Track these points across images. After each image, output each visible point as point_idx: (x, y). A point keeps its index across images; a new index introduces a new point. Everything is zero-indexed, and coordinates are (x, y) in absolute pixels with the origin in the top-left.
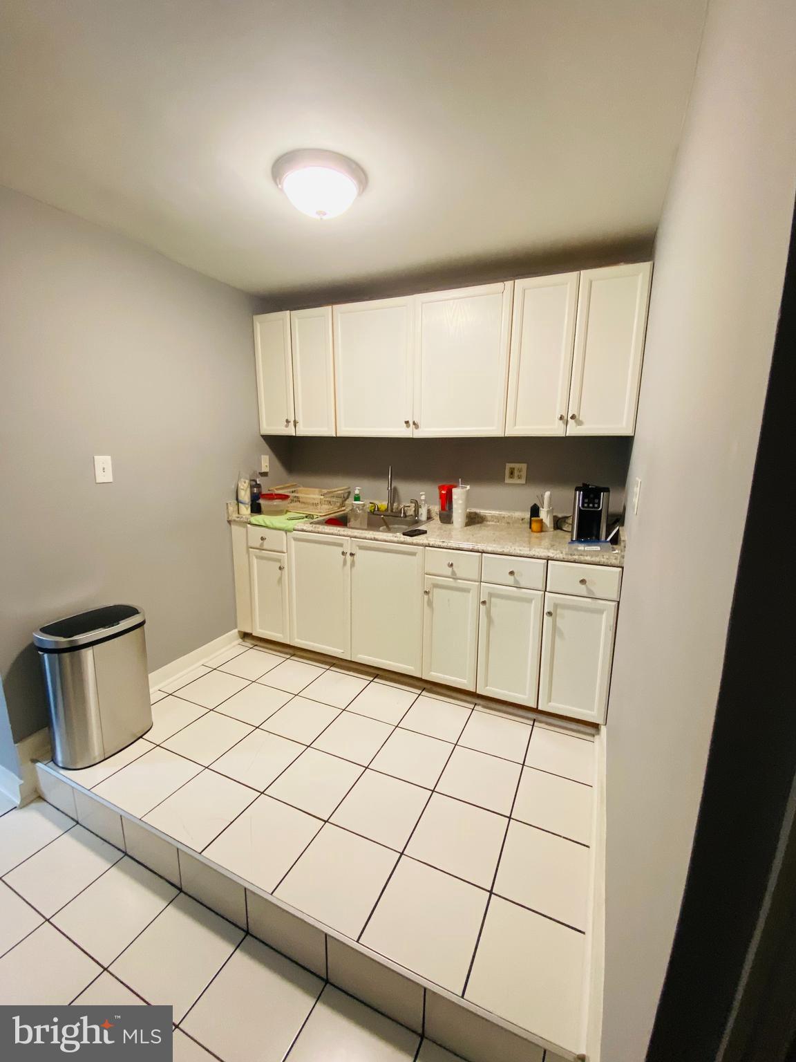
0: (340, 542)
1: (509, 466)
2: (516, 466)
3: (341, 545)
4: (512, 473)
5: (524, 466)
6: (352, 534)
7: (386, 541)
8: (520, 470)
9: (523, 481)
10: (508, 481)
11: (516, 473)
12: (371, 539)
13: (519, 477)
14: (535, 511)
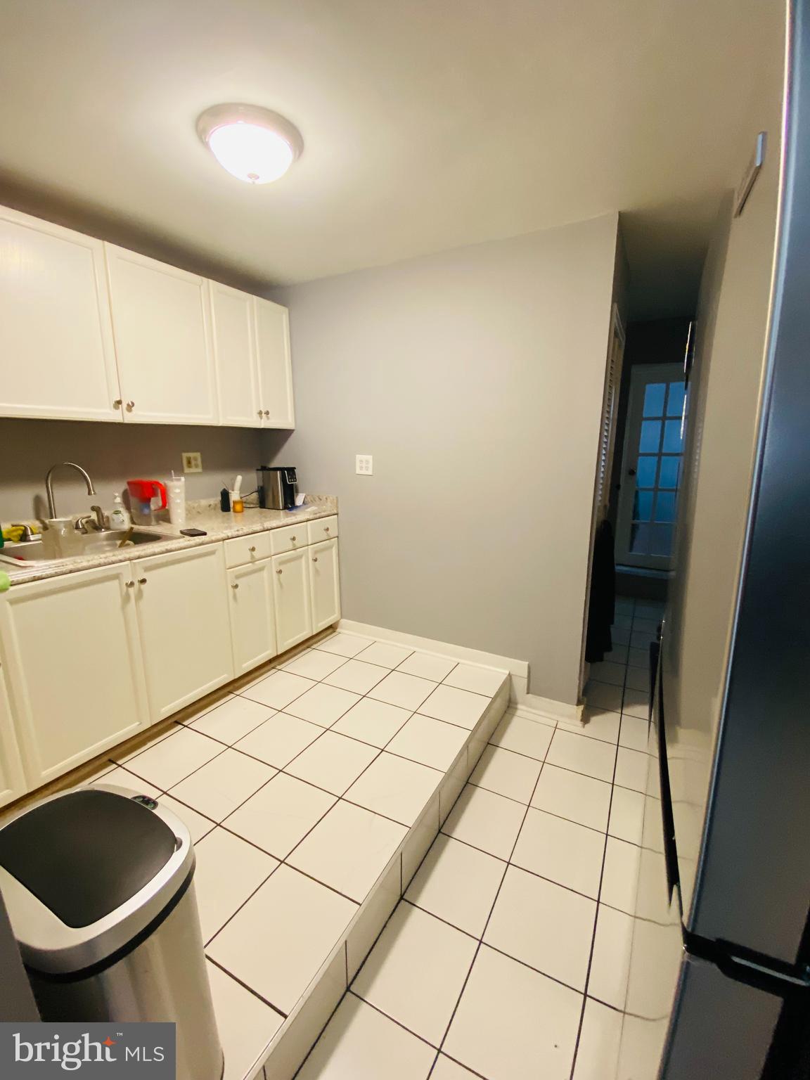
0: (114, 572)
1: (185, 455)
2: (191, 455)
3: (117, 577)
4: (189, 462)
5: (198, 455)
6: (132, 555)
7: (181, 549)
8: (196, 459)
9: (200, 470)
10: (187, 470)
11: (193, 463)
12: (163, 553)
13: (197, 466)
14: (225, 495)
